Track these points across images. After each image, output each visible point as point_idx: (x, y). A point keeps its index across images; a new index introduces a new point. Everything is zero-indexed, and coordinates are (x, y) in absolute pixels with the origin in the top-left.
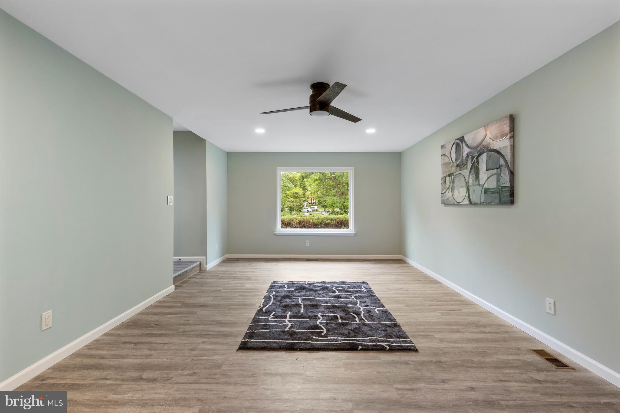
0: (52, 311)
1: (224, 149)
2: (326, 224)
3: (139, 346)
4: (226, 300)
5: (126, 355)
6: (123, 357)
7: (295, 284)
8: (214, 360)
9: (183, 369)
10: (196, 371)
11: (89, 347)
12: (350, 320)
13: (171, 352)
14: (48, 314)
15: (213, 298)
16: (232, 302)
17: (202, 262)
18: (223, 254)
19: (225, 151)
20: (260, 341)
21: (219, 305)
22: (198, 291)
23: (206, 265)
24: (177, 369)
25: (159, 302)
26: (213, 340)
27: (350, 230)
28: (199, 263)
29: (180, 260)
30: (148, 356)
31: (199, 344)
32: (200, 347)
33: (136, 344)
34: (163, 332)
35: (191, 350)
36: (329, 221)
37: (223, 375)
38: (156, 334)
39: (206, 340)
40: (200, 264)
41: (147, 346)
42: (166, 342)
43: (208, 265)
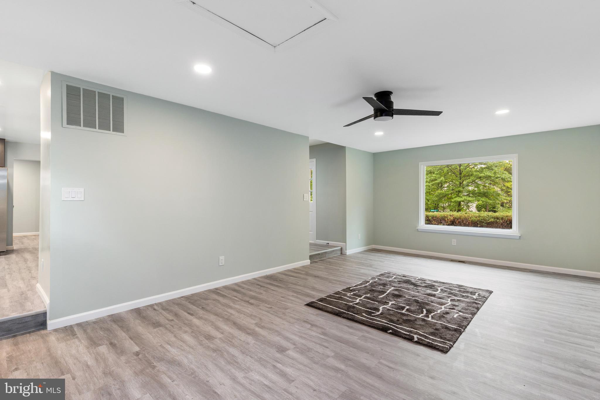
0: (224, 256)
1: (369, 151)
2: (489, 223)
3: (262, 288)
4: (335, 277)
5: (252, 290)
6: (251, 290)
7: (405, 277)
8: (287, 305)
9: (268, 304)
10: (273, 307)
11: (243, 282)
12: (415, 313)
13: (272, 295)
14: (222, 258)
15: (327, 273)
16: (338, 279)
17: (343, 248)
18: (368, 244)
19: (371, 153)
20: (324, 304)
21: (327, 279)
22: (324, 267)
23: (346, 250)
24: (266, 303)
25: (295, 269)
26: (299, 296)
27: (514, 231)
28: (340, 248)
29: (328, 244)
30: (261, 293)
31: (289, 295)
32: (288, 297)
33: (261, 286)
34: (279, 285)
35: (282, 297)
36: (492, 220)
37: (283, 313)
38: (274, 285)
39: (295, 295)
40: (342, 249)
41: (265, 289)
42: (275, 290)
43: (347, 251)
